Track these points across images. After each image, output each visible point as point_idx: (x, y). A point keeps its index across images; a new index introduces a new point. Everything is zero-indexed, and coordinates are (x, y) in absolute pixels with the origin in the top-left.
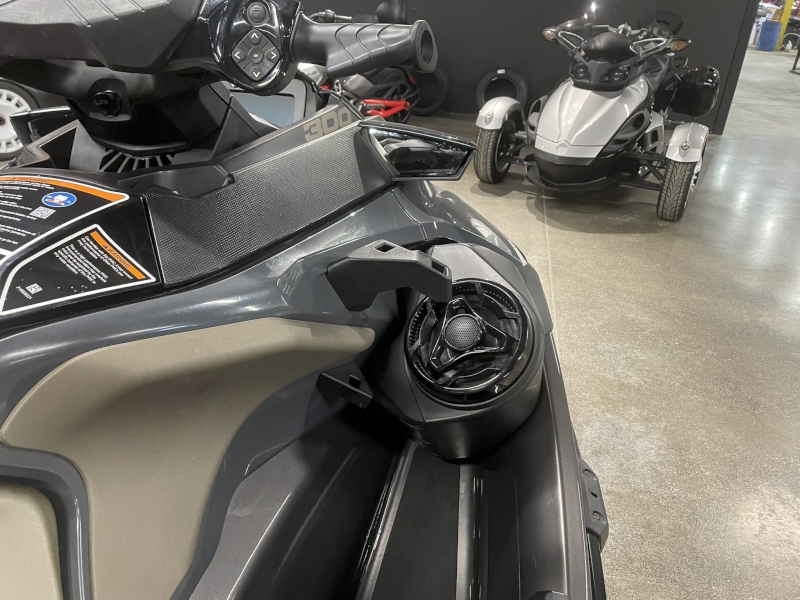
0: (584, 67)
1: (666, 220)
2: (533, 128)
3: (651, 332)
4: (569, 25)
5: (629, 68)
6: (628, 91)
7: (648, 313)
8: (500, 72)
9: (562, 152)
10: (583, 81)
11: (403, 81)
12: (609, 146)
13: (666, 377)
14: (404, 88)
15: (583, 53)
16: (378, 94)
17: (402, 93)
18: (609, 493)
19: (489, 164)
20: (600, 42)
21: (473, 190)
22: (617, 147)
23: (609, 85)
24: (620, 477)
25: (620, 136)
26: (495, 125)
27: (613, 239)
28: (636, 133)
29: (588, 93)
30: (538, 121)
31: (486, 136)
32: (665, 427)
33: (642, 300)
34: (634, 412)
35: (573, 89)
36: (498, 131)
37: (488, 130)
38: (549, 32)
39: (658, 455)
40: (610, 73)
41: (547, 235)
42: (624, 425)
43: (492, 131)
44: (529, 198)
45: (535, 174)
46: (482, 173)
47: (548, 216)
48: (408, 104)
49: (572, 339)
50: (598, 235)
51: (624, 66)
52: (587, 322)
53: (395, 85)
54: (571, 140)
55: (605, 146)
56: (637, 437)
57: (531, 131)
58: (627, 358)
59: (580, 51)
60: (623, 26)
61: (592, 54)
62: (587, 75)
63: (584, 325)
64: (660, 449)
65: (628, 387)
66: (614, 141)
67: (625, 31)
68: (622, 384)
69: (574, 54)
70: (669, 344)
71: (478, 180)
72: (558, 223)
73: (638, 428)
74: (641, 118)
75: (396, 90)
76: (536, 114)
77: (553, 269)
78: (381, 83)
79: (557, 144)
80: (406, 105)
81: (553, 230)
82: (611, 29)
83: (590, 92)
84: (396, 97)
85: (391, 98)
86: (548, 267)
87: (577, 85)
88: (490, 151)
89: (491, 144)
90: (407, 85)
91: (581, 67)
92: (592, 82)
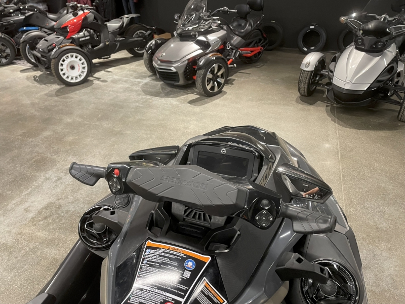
0: (361, 39)
1: (403, 122)
2: (332, 72)
3: (393, 196)
4: (354, 15)
5: (387, 41)
6: (385, 53)
7: (392, 183)
8: (312, 27)
9: (347, 87)
10: (360, 47)
11: (260, 37)
12: (374, 84)
13: (400, 224)
14: (260, 40)
15: (361, 32)
16: (247, 45)
17: (259, 43)
18: (370, 291)
19: (306, 88)
20: (371, 26)
21: (297, 101)
22: (378, 84)
23: (374, 50)
24: (375, 282)
25: (380, 79)
26: (311, 68)
27: (372, 133)
28: (389, 76)
29: (363, 54)
30: (335, 68)
31: (305, 74)
32: (399, 254)
33: (389, 175)
34: (383, 245)
35: (355, 51)
36: (312, 71)
37: (307, 71)
38: (343, 19)
39: (395, 270)
40: (376, 43)
41: (337, 131)
42: (378, 252)
43: (309, 71)
44: (327, 106)
45: (331, 95)
46: (302, 92)
47: (338, 118)
48: (262, 48)
49: (352, 198)
50: (365, 131)
51: (384, 39)
52: (359, 188)
53: (256, 39)
54: (352, 81)
55: (371, 84)
56: (385, 260)
57: (330, 73)
58: (380, 211)
59: (360, 30)
60: (384, 15)
61: (367, 32)
62: (363, 44)
63: (358, 190)
64: (396, 267)
65: (381, 229)
66: (377, 81)
67: (385, 18)
68: (377, 228)
69: (356, 32)
70: (402, 204)
71: (299, 94)
72: (343, 123)
73: (385, 254)
74: (392, 67)
75: (256, 42)
76: (333, 63)
77: (341, 154)
78: (249, 39)
79: (345, 82)
80: (261, 49)
81: (340, 127)
82: (378, 17)
83: (364, 53)
84: (256, 45)
85: (254, 47)
86: (338, 152)
87: (357, 48)
88: (307, 81)
89: (308, 78)
90: (262, 38)
91: (360, 39)
92: (366, 48)
